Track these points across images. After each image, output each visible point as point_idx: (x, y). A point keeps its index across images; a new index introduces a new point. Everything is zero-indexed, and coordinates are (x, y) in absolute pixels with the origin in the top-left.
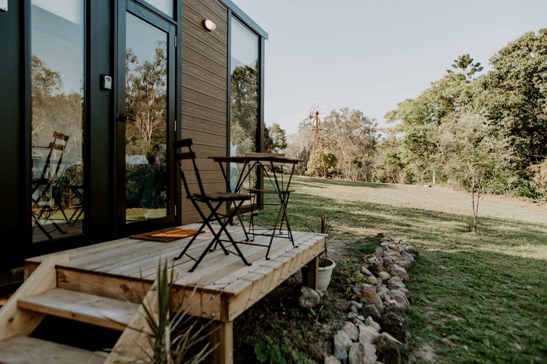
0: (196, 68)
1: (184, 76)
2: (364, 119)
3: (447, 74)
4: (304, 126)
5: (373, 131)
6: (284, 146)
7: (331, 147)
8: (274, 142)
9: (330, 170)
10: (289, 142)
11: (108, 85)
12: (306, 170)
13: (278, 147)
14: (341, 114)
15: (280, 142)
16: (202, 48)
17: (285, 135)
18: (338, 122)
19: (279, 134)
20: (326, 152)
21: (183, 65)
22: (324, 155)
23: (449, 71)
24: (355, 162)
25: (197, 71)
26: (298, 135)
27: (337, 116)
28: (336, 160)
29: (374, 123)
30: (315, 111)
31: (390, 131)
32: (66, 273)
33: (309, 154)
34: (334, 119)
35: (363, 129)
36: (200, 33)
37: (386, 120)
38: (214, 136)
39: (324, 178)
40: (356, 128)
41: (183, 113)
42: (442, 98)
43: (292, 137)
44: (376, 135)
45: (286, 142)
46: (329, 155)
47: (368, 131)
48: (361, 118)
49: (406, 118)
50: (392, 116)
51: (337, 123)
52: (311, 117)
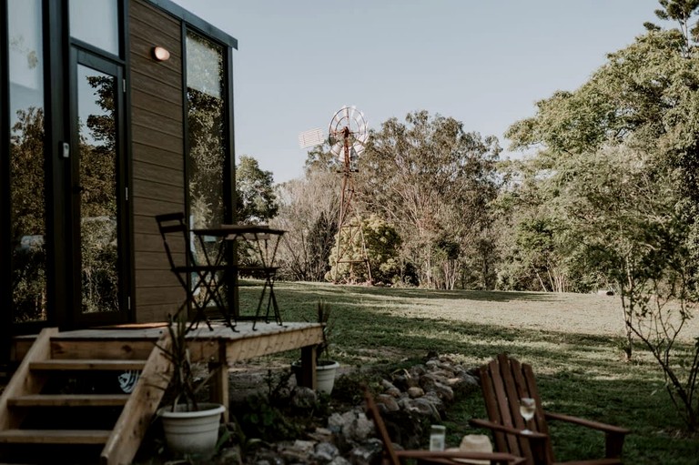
0: (146, 115)
1: (134, 128)
2: (466, 139)
3: (645, 33)
4: (318, 159)
5: (489, 168)
6: (271, 212)
7: (389, 211)
8: (245, 202)
9: (385, 267)
10: (284, 198)
11: (66, 153)
12: (328, 268)
13: (256, 213)
14: (410, 127)
15: (260, 202)
16: (151, 86)
17: (273, 185)
18: (402, 147)
19: (258, 182)
20: (375, 223)
21: (133, 114)
22: (369, 230)
23: (650, 26)
24: (442, 244)
25: (147, 119)
26: (306, 182)
27: (399, 132)
28: (399, 241)
29: (492, 147)
30: (341, 128)
31: (522, 168)
32: (61, 344)
33: (334, 229)
34: (393, 141)
35: (464, 162)
36: (149, 68)
37: (510, 142)
38: (169, 204)
39: (366, 284)
40: (448, 161)
41: (134, 176)
42: (636, 88)
43: (289, 186)
44: (498, 178)
45: (275, 202)
46: (383, 230)
47: (475, 168)
48: (458, 137)
49: (554, 138)
50: (524, 133)
51: (401, 151)
52: (331, 142)
